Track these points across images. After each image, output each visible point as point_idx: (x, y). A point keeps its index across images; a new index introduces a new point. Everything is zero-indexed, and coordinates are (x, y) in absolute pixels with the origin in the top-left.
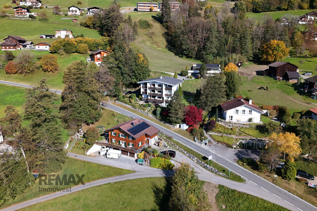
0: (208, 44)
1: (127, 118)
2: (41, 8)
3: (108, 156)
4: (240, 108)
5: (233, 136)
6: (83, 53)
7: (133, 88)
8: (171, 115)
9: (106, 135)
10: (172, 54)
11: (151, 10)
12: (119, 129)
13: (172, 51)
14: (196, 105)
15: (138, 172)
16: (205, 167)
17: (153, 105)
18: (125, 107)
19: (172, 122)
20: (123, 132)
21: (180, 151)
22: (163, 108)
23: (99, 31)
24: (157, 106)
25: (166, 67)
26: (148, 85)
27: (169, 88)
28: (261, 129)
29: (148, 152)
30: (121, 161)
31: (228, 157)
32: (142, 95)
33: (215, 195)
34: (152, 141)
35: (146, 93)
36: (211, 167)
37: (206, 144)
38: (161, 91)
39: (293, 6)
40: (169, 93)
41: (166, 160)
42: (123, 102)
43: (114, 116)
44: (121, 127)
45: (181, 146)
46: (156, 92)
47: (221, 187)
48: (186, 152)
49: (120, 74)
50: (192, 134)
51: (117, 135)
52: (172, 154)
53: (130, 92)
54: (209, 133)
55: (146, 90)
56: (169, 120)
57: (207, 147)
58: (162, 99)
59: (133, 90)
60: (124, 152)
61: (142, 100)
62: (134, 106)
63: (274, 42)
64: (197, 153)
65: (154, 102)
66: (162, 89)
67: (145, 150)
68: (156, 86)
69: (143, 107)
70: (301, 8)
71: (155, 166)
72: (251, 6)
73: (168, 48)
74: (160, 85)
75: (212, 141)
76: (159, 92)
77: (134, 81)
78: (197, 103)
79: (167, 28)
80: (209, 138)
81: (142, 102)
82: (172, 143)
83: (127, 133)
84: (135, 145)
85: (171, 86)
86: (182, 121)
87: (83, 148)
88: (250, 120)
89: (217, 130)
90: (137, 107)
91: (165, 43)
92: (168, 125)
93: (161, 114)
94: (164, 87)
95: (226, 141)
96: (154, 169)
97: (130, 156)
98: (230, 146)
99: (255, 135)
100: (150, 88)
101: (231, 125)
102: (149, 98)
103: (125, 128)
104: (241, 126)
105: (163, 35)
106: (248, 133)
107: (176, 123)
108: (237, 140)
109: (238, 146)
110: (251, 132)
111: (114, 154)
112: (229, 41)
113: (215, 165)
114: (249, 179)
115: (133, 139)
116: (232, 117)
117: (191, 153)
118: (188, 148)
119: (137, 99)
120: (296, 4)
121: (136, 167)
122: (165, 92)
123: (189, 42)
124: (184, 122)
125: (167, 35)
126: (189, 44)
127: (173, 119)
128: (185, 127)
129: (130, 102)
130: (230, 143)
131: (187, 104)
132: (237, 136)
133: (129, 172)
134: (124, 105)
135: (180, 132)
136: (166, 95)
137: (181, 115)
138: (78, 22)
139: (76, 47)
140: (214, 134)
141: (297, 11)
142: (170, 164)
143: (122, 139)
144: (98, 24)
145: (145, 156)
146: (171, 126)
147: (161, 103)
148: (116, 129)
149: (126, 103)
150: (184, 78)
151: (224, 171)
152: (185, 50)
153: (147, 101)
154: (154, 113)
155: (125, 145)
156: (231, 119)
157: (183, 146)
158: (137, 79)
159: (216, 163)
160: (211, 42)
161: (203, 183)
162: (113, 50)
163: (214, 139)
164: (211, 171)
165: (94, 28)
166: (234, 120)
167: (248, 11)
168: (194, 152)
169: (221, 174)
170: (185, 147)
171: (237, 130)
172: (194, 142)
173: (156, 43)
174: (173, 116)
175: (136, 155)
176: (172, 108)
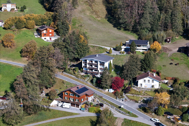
0: (142, 20)
1: (73, 85)
3: (63, 107)
4: (147, 79)
5: (140, 96)
6: (31, 29)
7: (75, 61)
8: (102, 83)
9: (61, 95)
10: (111, 25)
12: (70, 91)
13: (111, 22)
14: (120, 76)
15: (82, 114)
16: (120, 112)
17: (91, 76)
18: (70, 77)
19: (103, 87)
20: (73, 92)
21: (107, 104)
22: (98, 78)
24: (94, 76)
26: (88, 62)
27: (102, 64)
28: (156, 91)
29: (87, 104)
30: (71, 109)
31: (134, 107)
32: (83, 68)
33: (121, 123)
34: (90, 99)
35: (86, 67)
36: (122, 111)
37: (123, 100)
38: (97, 66)
40: (102, 68)
41: (98, 108)
42: (69, 73)
43: (64, 83)
44: (71, 89)
45: (107, 101)
46: (93, 67)
47: (125, 119)
48: (110, 105)
49: (67, 52)
50: (115, 95)
51: (69, 94)
52: (101, 105)
53: (73, 66)
54: (127, 95)
55: (86, 65)
56: (101, 86)
57: (124, 103)
58: (97, 72)
59: (75, 63)
60: (73, 104)
61: (83, 72)
62: (77, 77)
64: (116, 105)
65: (91, 74)
66: (97, 64)
67: (86, 104)
68: (94, 62)
69: (84, 78)
71: (91, 112)
73: (108, 18)
74: (96, 62)
75: (127, 99)
76: (95, 66)
77: (77, 56)
78: (122, 75)
80: (126, 97)
81: (83, 74)
82: (102, 100)
83: (75, 93)
84: (80, 100)
85: (104, 63)
86: (110, 87)
87: (47, 102)
88: (153, 86)
89: (131, 92)
90: (80, 77)
91: (105, 12)
92: (100, 89)
93: (96, 82)
94: (99, 63)
95: (135, 99)
96: (91, 113)
97: (76, 107)
98: (137, 102)
99: (152, 95)
100: (89, 64)
101: (140, 89)
102: (88, 70)
103: (74, 90)
104: (146, 90)
106: (148, 94)
107: (106, 88)
108: (141, 98)
109: (142, 101)
110: (150, 94)
111: (67, 105)
112: (162, 17)
113: (125, 111)
114: (140, 116)
115: (79, 96)
116: (141, 84)
117: (112, 105)
118: (111, 103)
119: (80, 71)
121: (81, 112)
122: (99, 67)
123: (125, 17)
124: (111, 87)
126: (124, 15)
127: (104, 85)
128: (112, 91)
129: (74, 73)
130: (137, 100)
131: (115, 75)
132: (142, 96)
133: (76, 114)
134: (70, 75)
135: (108, 94)
136: (101, 69)
137: (109, 83)
139: (25, 24)
140: (129, 95)
142: (100, 110)
143: (72, 97)
145: (85, 107)
146: (103, 90)
147: (97, 74)
148: (68, 91)
149: (71, 74)
151: (129, 113)
152: (122, 24)
153: (86, 73)
154: (92, 81)
155: (73, 101)
156: (141, 86)
157: (109, 101)
158: (79, 55)
159: (126, 110)
160: (145, 19)
161: (116, 118)
162: (57, 26)
163: (129, 98)
164: (122, 113)
166: (143, 87)
168: (115, 104)
169: (127, 114)
170: (110, 102)
171: (143, 92)
172: (116, 100)
173: (96, 12)
174: (104, 83)
175: (80, 106)
176: (103, 78)
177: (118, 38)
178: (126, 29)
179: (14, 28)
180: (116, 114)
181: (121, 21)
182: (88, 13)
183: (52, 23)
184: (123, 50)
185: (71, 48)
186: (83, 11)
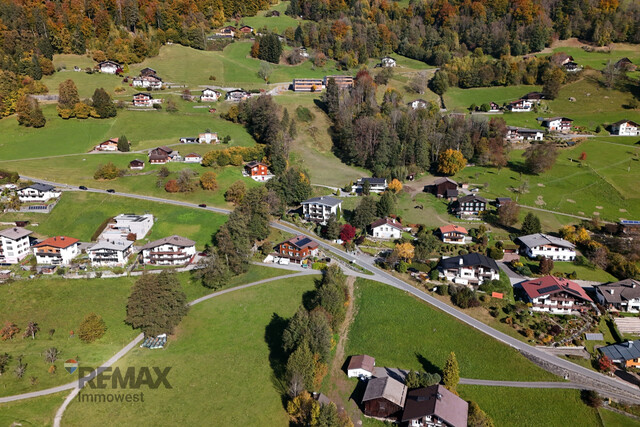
0: (378, 153)
1: (292, 235)
2: (162, 89)
3: (280, 263)
4: (384, 226)
5: (376, 248)
6: (237, 165)
7: (294, 206)
8: (328, 232)
9: (277, 248)
10: (339, 160)
11: (313, 90)
12: (288, 243)
13: (338, 157)
14: (351, 224)
15: (303, 272)
16: (351, 268)
17: (315, 224)
18: (289, 226)
19: (330, 238)
20: (292, 245)
21: (334, 259)
22: (323, 227)
23: (246, 127)
24: (318, 224)
25: (329, 180)
26: (310, 206)
27: (328, 209)
28: (397, 241)
29: (311, 259)
30: (291, 266)
31: (369, 262)
32: (304, 214)
33: (353, 282)
34: (314, 253)
35: (308, 213)
36: (355, 268)
37: (355, 254)
38: (321, 211)
39: (513, 80)
40: (328, 213)
41: (323, 264)
42: (287, 220)
43: (281, 233)
44: (290, 241)
45: (336, 255)
46: (317, 212)
47: (358, 278)
48: (339, 260)
49: (284, 195)
50: (345, 246)
51: (287, 247)
52: (328, 260)
53: (292, 211)
54: (359, 246)
55: (308, 210)
56: (328, 236)
57: (357, 256)
58: (322, 218)
59: (295, 208)
60: (292, 260)
61: (304, 219)
62: (297, 225)
63: (450, 152)
64: (346, 259)
65: (315, 221)
66: (322, 209)
67: (309, 258)
68: (317, 207)
69: (305, 226)
70: (525, 82)
71: (315, 268)
72: (456, 79)
73: (335, 150)
74: (321, 206)
75: (360, 252)
77: (297, 199)
78: (353, 222)
79: (334, 120)
80: (358, 250)
81: (304, 221)
82: (329, 254)
83: (295, 245)
84: (301, 255)
85: (331, 207)
87: (260, 257)
88: (392, 236)
89: (365, 243)
90: (300, 225)
91: (331, 144)
92: (326, 240)
93: (321, 231)
94: (324, 208)
95: (370, 252)
96: (315, 270)
97: (297, 263)
98: (372, 256)
99: (391, 246)
100: (312, 209)
101: (376, 240)
102: (311, 217)
103: (293, 241)
104: (383, 240)
105: (328, 130)
106: (387, 245)
107: (333, 238)
108: (377, 251)
109: (378, 255)
110: (389, 245)
111: (285, 261)
112: (403, 148)
113: (358, 267)
114: (377, 273)
115: (300, 249)
116: (378, 233)
117: (342, 259)
118: (340, 257)
119: (300, 218)
120: (519, 77)
121: (302, 269)
122: (325, 212)
124: (339, 238)
125: (333, 131)
126: (355, 148)
127: (331, 235)
128: (341, 242)
129: (294, 221)
130: (373, 253)
131: (344, 222)
132: (379, 248)
133: (297, 272)
134: (288, 223)
135: (336, 246)
136: (326, 215)
137: (337, 232)
138: (217, 112)
139: (229, 159)
140: (362, 246)
141: (520, 86)
142: (327, 267)
143: (291, 250)
144: (245, 116)
145: (308, 263)
146: (329, 241)
147: (322, 222)
148: (286, 243)
149: (290, 222)
150: (347, 194)
152: (353, 158)
153: (309, 220)
154: (315, 231)
155: (293, 255)
156: (378, 235)
158: (299, 198)
159: (358, 265)
160: (382, 151)
161: (347, 276)
162: (271, 161)
163: (362, 251)
164: (355, 270)
165: (239, 122)
166: (380, 236)
167: (451, 85)
169: (361, 271)
170: (338, 256)
171: (380, 243)
172: (346, 253)
173: (320, 144)
174: (330, 232)
175: (301, 262)
176: (330, 227)
177: (347, 176)
178: (357, 165)
179: (215, 164)
180: (347, 271)
181: (351, 154)
182: (310, 145)
183: (265, 158)
184: (354, 191)
185: (289, 190)
186: (304, 142)
